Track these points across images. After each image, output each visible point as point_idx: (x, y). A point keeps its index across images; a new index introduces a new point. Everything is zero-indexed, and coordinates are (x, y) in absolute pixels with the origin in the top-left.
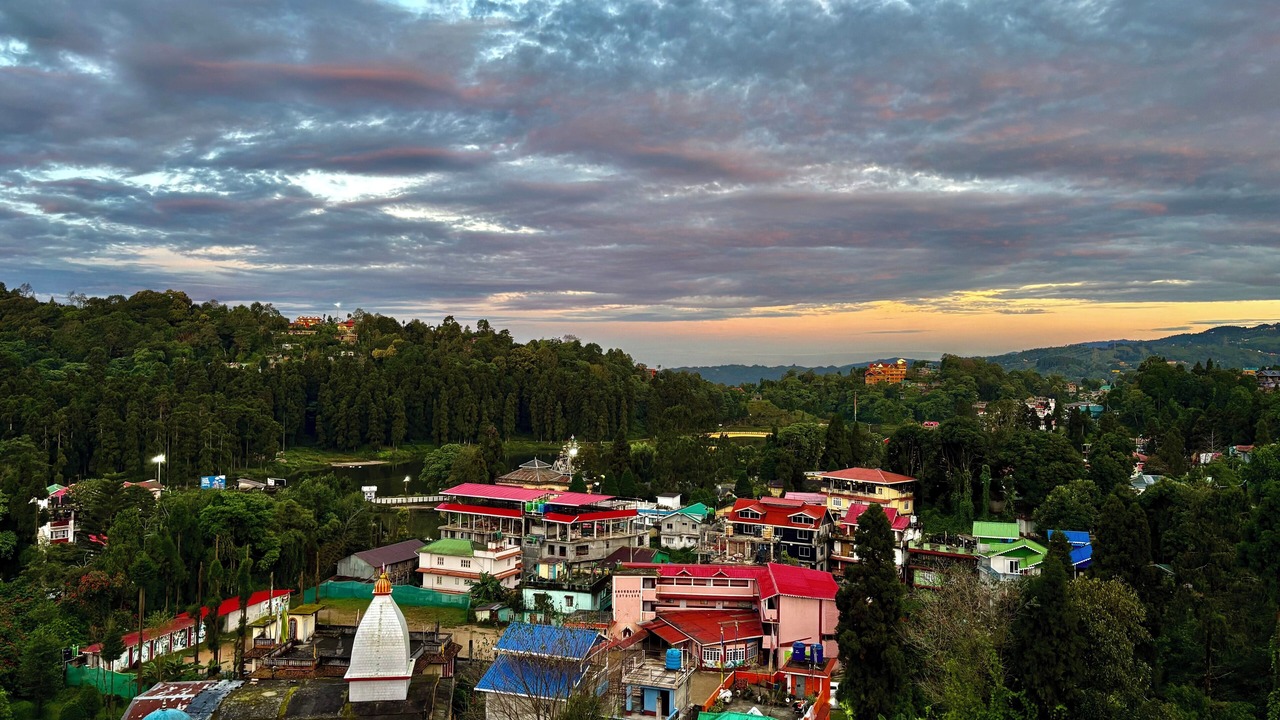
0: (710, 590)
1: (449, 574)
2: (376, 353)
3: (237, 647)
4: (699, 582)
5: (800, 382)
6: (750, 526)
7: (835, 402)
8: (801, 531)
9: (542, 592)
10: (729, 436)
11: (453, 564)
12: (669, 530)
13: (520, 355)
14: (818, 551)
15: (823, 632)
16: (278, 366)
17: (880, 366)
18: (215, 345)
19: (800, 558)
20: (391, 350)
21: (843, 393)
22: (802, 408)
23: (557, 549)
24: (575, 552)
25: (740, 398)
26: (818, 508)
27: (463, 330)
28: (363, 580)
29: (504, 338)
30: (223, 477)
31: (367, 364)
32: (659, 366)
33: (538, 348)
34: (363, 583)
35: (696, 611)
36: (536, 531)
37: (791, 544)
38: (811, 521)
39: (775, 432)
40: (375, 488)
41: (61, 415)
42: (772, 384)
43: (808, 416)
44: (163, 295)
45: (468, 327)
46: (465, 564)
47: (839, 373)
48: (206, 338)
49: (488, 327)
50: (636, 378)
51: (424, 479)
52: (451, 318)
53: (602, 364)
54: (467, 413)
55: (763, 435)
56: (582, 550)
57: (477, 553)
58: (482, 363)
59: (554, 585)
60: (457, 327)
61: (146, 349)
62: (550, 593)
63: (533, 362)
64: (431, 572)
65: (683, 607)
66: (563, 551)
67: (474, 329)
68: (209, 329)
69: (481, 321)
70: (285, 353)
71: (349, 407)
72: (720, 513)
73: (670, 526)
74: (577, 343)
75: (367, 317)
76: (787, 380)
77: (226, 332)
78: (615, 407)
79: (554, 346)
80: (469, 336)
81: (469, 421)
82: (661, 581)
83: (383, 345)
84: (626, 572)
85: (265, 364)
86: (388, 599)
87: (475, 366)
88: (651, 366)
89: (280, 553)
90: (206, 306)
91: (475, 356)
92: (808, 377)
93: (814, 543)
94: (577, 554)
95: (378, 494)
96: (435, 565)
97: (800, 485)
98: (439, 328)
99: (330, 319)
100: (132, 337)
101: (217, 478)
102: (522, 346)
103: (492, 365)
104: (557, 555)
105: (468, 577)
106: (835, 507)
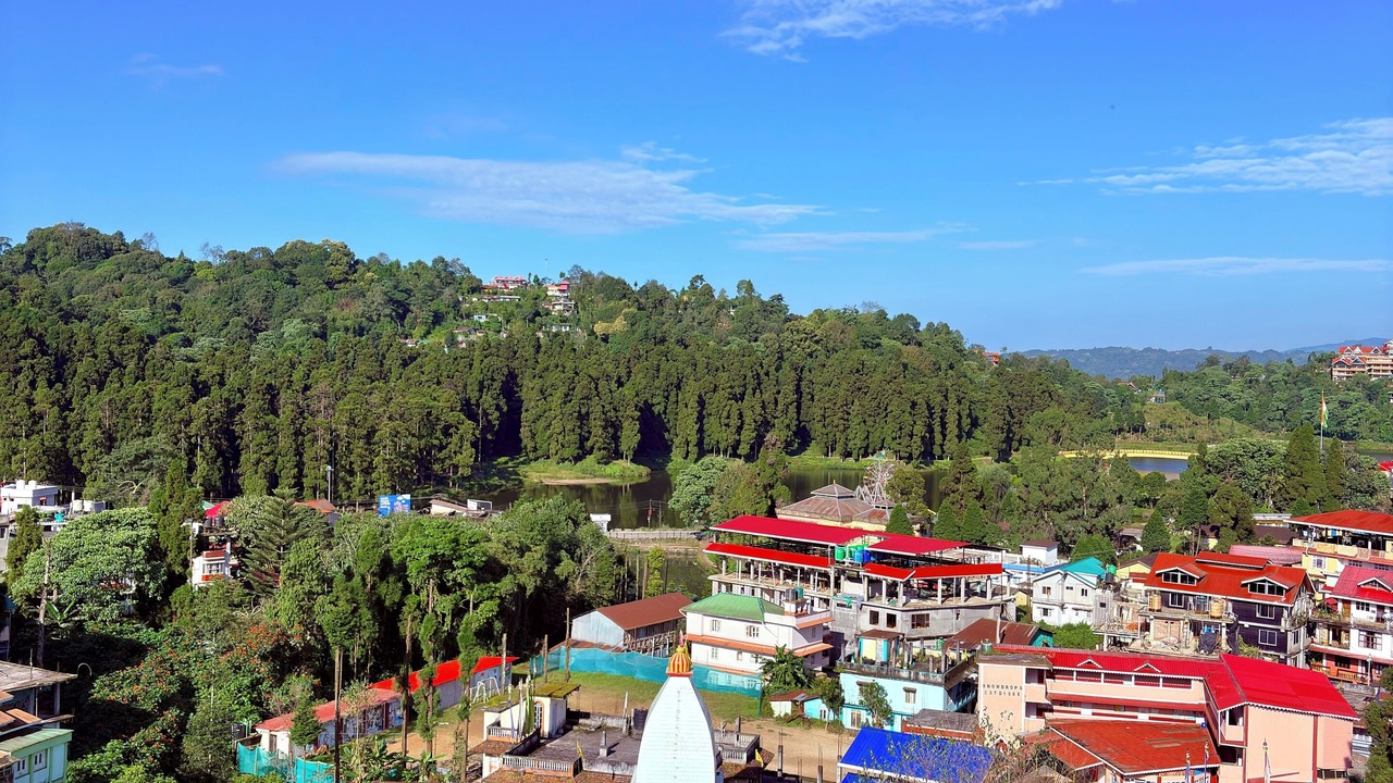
0: (1128, 690)
1: (727, 645)
2: (599, 328)
3: (458, 735)
4: (1112, 678)
5: (1225, 375)
6: (1180, 595)
7: (1282, 406)
8: (1264, 606)
9: (868, 680)
10: (1129, 455)
11: (734, 630)
12: (1045, 596)
13: (798, 331)
14: (1290, 636)
15: (1320, 765)
16: (472, 345)
17: (1358, 350)
18: (386, 316)
19: (1262, 647)
20: (619, 324)
21: (1296, 392)
22: (1230, 414)
23: (883, 618)
24: (910, 623)
25: (1132, 398)
26: (1288, 570)
27: (716, 295)
28: (608, 647)
29: (775, 306)
30: (408, 497)
31: (589, 344)
32: (1005, 349)
33: (823, 321)
34: (608, 652)
35: (1107, 723)
36: (848, 587)
37: (1247, 624)
38: (1280, 591)
39: (1202, 449)
40: (608, 517)
41: (199, 409)
42: (1182, 377)
43: (1239, 428)
44: (318, 247)
45: (723, 291)
46: (752, 632)
47: (1290, 361)
48: (373, 306)
49: (753, 290)
50: (969, 366)
51: (676, 507)
52: (700, 278)
53: (920, 344)
54: (725, 414)
55: (1185, 456)
56: (919, 621)
57: (768, 617)
58: (746, 343)
59: (885, 670)
60: (709, 291)
61: (299, 320)
62: (881, 682)
63: (817, 342)
64: (703, 641)
65: (1086, 714)
66: (891, 620)
67: (732, 294)
68: (376, 295)
69: (742, 282)
70: (479, 327)
71: (565, 403)
72: (1122, 573)
73: (1047, 590)
74: (882, 315)
75: (586, 276)
76: (1206, 370)
77: (399, 296)
78: (937, 410)
79: (848, 319)
80: (723, 305)
81: (727, 425)
82: (1052, 675)
83: (609, 317)
84: (997, 657)
85: (452, 342)
86: (686, 681)
87: (734, 347)
88: (993, 349)
89: (499, 605)
90: (373, 261)
91: (735, 332)
92: (1238, 366)
93: (1285, 625)
94: (913, 626)
95: (611, 526)
96: (708, 631)
97: (1249, 534)
98: (683, 292)
99: (536, 280)
100: (279, 303)
101: (400, 498)
102: (802, 318)
103: (759, 346)
104: (882, 625)
105: (757, 653)
106: (1317, 571)
